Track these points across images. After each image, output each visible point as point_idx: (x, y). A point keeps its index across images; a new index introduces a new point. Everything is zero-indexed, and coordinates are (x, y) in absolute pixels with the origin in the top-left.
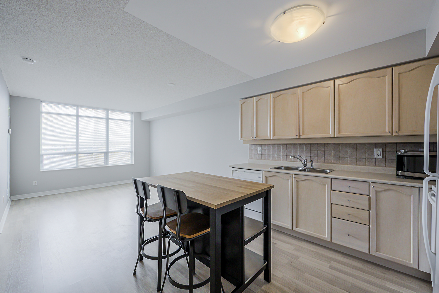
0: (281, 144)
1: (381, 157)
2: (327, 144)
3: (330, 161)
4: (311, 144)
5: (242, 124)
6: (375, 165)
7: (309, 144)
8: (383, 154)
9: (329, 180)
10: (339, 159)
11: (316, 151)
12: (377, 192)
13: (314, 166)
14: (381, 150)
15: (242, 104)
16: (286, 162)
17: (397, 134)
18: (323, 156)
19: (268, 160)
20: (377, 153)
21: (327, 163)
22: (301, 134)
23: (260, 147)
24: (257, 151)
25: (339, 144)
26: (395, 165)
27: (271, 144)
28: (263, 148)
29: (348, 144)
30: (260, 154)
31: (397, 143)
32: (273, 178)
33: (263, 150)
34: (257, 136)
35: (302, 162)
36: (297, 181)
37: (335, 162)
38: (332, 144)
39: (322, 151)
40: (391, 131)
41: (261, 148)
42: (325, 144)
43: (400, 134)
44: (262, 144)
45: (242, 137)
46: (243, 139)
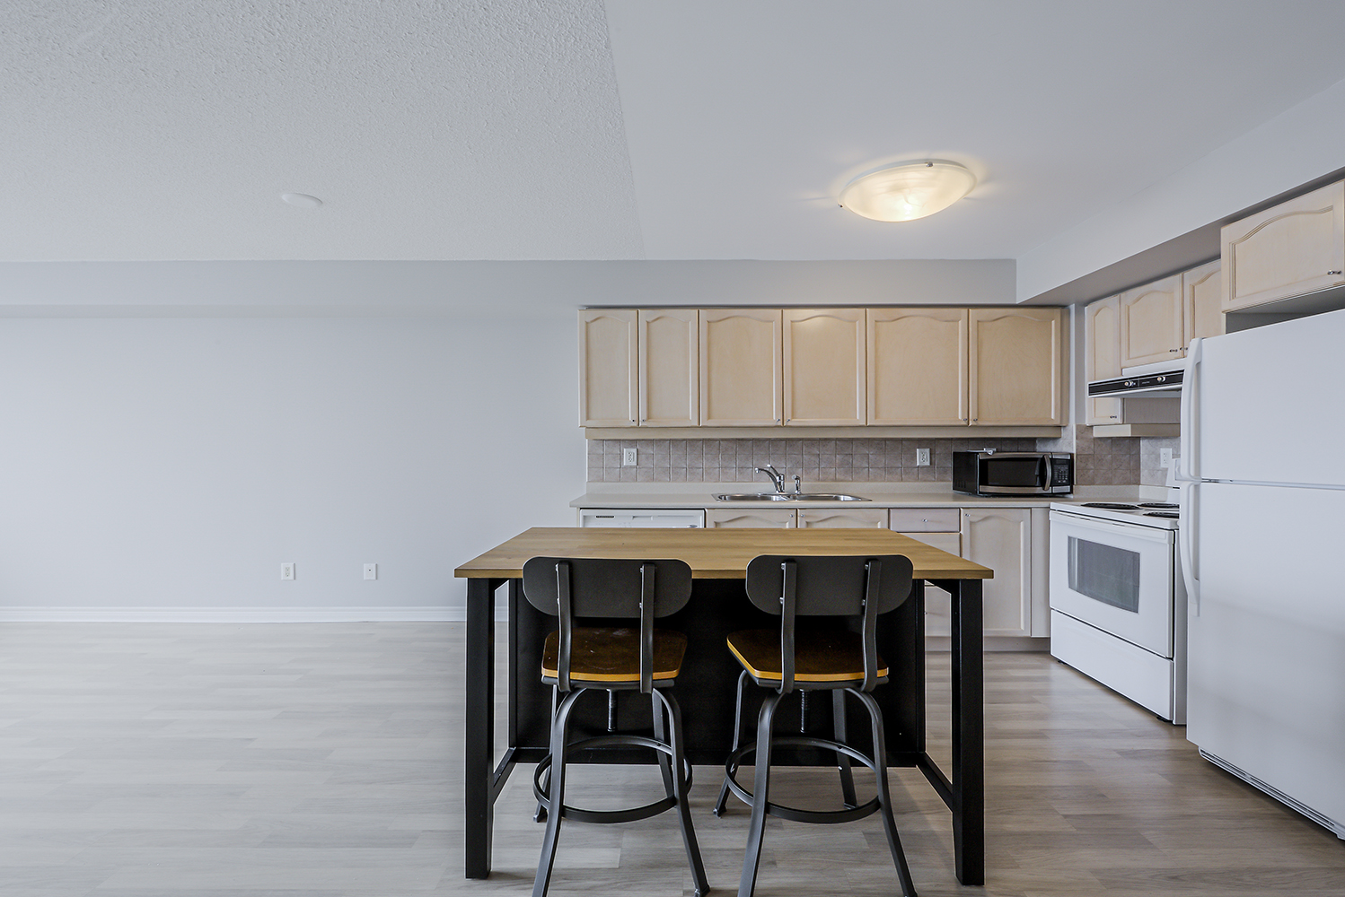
0: (703, 440)
1: (928, 463)
2: (826, 439)
3: (832, 477)
4: (787, 440)
5: (588, 379)
6: (917, 480)
7: (781, 440)
8: (931, 458)
9: (886, 511)
10: (851, 471)
11: (800, 456)
12: (971, 523)
13: (801, 488)
14: (928, 450)
15: (588, 320)
17: (975, 424)
18: (817, 465)
19: (660, 481)
20: (922, 457)
21: (824, 480)
22: (787, 416)
23: (632, 447)
24: (621, 459)
25: (852, 440)
26: (950, 476)
27: (670, 440)
28: (642, 450)
29: (869, 439)
30: (631, 467)
31: (952, 439)
32: (737, 523)
33: (641, 457)
34: (648, 417)
35: (774, 480)
36: (809, 523)
37: (842, 478)
38: (837, 439)
39: (814, 455)
40: (967, 418)
41: (635, 451)
42: (820, 440)
43: (980, 424)
44: (637, 440)
45: (588, 418)
46: (591, 423)
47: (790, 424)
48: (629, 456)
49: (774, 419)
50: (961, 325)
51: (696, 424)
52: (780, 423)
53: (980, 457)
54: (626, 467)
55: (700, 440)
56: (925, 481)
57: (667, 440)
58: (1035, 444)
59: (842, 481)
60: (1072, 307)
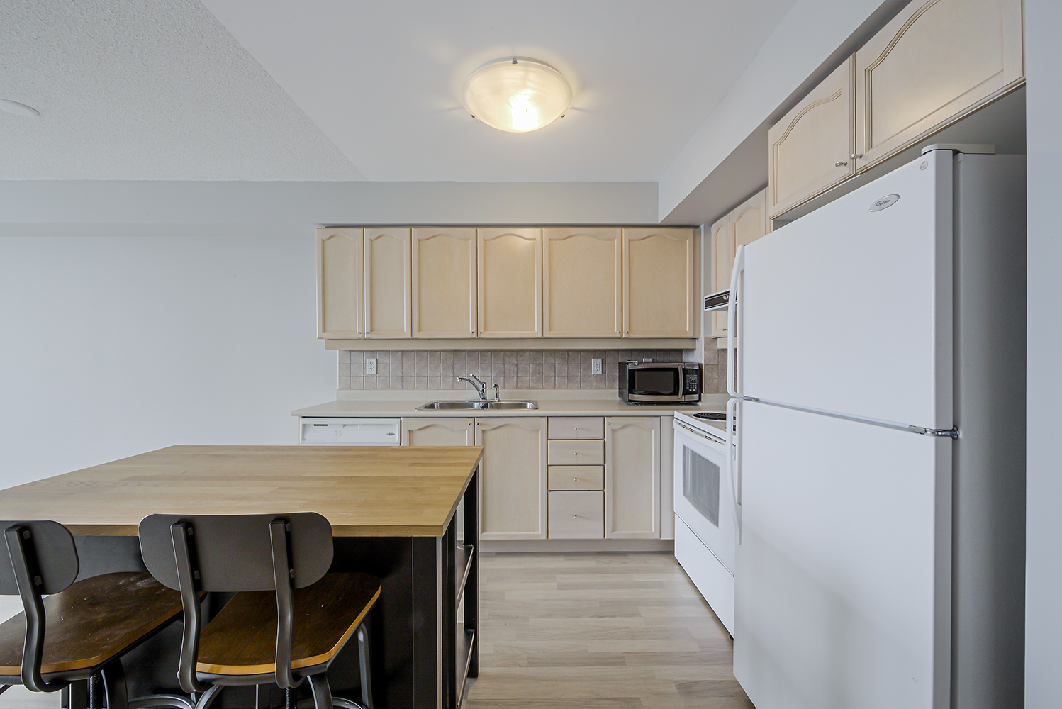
0: (427, 351)
1: (600, 372)
2: (522, 350)
3: (527, 385)
5: (324, 294)
6: (593, 387)
7: (488, 351)
8: (603, 367)
9: (545, 419)
10: (541, 379)
11: (502, 366)
12: (613, 431)
13: (500, 396)
14: (600, 360)
15: (324, 238)
16: (440, 391)
17: (627, 336)
18: (515, 374)
19: (394, 389)
20: (596, 366)
21: (520, 388)
22: (481, 329)
23: (373, 357)
24: (364, 369)
25: (542, 351)
26: (617, 385)
27: (402, 351)
28: (381, 360)
29: (555, 350)
30: (372, 376)
31: (618, 350)
32: (427, 431)
33: (381, 366)
34: (372, 330)
35: (478, 389)
36: (483, 431)
37: (535, 385)
38: (531, 350)
39: (513, 364)
40: (621, 330)
41: (374, 360)
42: (518, 350)
43: (632, 335)
44: (376, 351)
45: (324, 330)
46: (327, 335)
47: (483, 336)
48: (370, 362)
49: (469, 331)
50: (616, 242)
51: (409, 336)
52: (475, 336)
53: (630, 367)
54: (368, 376)
55: (425, 351)
56: (598, 388)
57: (399, 351)
58: (682, 355)
59: (534, 388)
60: (702, 226)
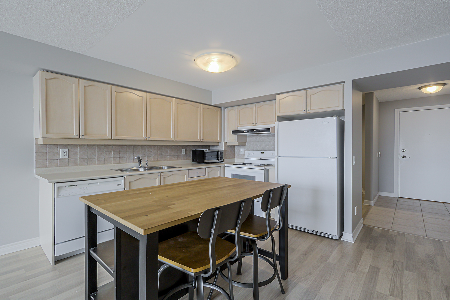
1: (185, 154)
2: (154, 145)
3: (157, 159)
4: (140, 145)
6: (182, 160)
8: (186, 152)
10: (163, 157)
13: (148, 165)
14: (185, 149)
17: (202, 141)
18: (151, 155)
19: (82, 165)
20: (183, 152)
21: (154, 161)
23: (65, 148)
24: (59, 155)
26: (191, 158)
27: (87, 145)
28: (72, 150)
29: (168, 145)
30: (65, 159)
33: (72, 153)
34: (86, 134)
37: (160, 160)
38: (158, 145)
39: (150, 151)
41: (67, 150)
43: (204, 141)
44: (68, 145)
45: (47, 132)
46: (48, 135)
47: (149, 139)
48: (63, 153)
50: (199, 109)
51: (110, 138)
52: (146, 139)
53: (205, 151)
54: (62, 159)
56: (184, 160)
57: (86, 145)
59: (160, 161)
60: (223, 108)
